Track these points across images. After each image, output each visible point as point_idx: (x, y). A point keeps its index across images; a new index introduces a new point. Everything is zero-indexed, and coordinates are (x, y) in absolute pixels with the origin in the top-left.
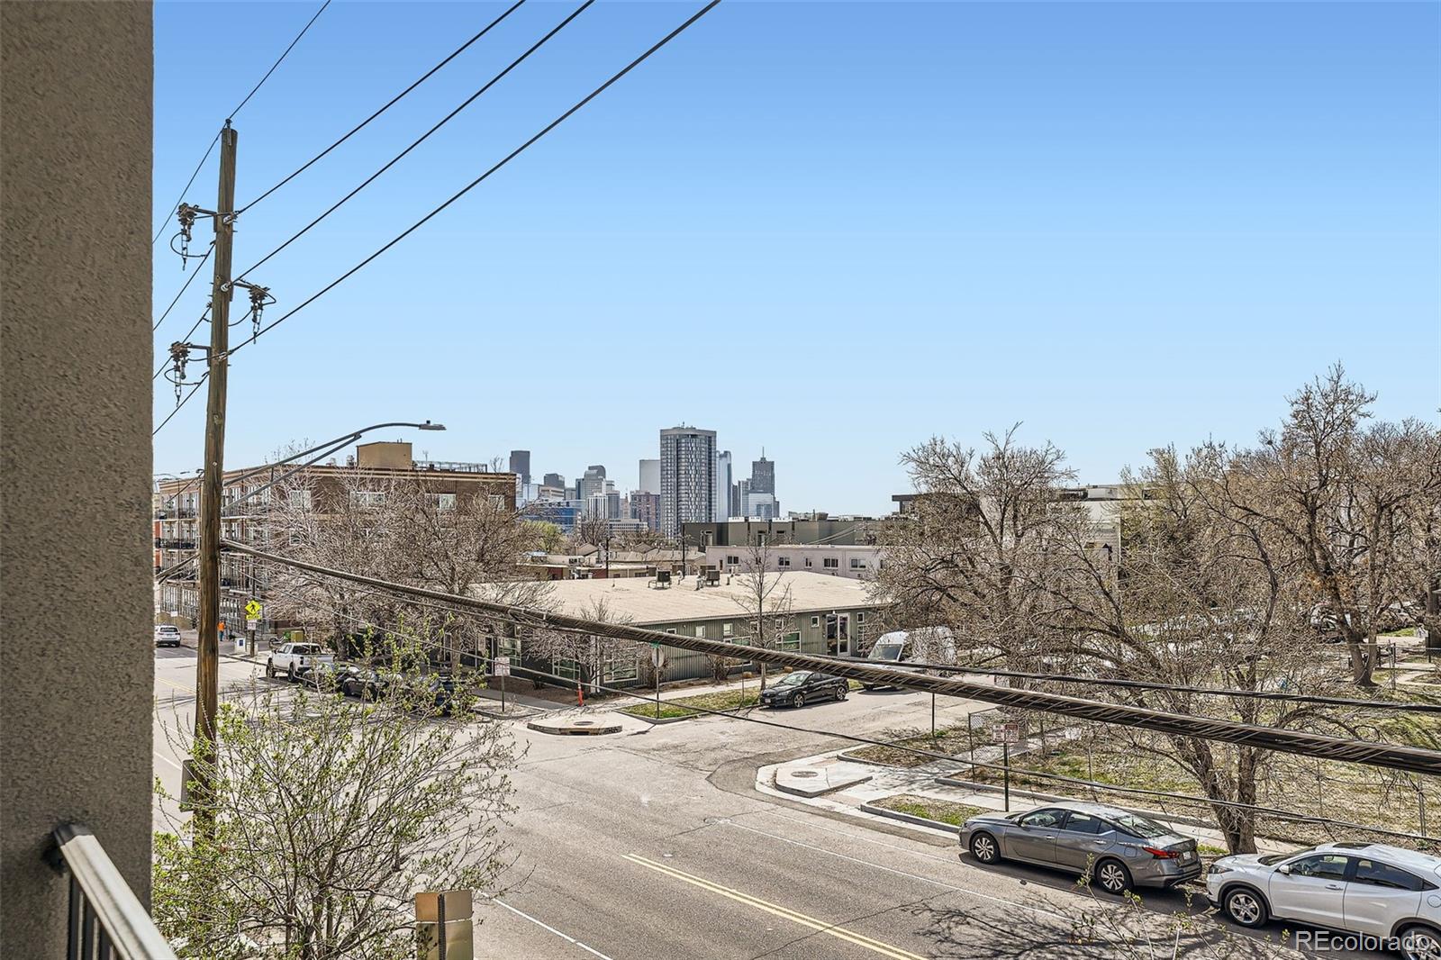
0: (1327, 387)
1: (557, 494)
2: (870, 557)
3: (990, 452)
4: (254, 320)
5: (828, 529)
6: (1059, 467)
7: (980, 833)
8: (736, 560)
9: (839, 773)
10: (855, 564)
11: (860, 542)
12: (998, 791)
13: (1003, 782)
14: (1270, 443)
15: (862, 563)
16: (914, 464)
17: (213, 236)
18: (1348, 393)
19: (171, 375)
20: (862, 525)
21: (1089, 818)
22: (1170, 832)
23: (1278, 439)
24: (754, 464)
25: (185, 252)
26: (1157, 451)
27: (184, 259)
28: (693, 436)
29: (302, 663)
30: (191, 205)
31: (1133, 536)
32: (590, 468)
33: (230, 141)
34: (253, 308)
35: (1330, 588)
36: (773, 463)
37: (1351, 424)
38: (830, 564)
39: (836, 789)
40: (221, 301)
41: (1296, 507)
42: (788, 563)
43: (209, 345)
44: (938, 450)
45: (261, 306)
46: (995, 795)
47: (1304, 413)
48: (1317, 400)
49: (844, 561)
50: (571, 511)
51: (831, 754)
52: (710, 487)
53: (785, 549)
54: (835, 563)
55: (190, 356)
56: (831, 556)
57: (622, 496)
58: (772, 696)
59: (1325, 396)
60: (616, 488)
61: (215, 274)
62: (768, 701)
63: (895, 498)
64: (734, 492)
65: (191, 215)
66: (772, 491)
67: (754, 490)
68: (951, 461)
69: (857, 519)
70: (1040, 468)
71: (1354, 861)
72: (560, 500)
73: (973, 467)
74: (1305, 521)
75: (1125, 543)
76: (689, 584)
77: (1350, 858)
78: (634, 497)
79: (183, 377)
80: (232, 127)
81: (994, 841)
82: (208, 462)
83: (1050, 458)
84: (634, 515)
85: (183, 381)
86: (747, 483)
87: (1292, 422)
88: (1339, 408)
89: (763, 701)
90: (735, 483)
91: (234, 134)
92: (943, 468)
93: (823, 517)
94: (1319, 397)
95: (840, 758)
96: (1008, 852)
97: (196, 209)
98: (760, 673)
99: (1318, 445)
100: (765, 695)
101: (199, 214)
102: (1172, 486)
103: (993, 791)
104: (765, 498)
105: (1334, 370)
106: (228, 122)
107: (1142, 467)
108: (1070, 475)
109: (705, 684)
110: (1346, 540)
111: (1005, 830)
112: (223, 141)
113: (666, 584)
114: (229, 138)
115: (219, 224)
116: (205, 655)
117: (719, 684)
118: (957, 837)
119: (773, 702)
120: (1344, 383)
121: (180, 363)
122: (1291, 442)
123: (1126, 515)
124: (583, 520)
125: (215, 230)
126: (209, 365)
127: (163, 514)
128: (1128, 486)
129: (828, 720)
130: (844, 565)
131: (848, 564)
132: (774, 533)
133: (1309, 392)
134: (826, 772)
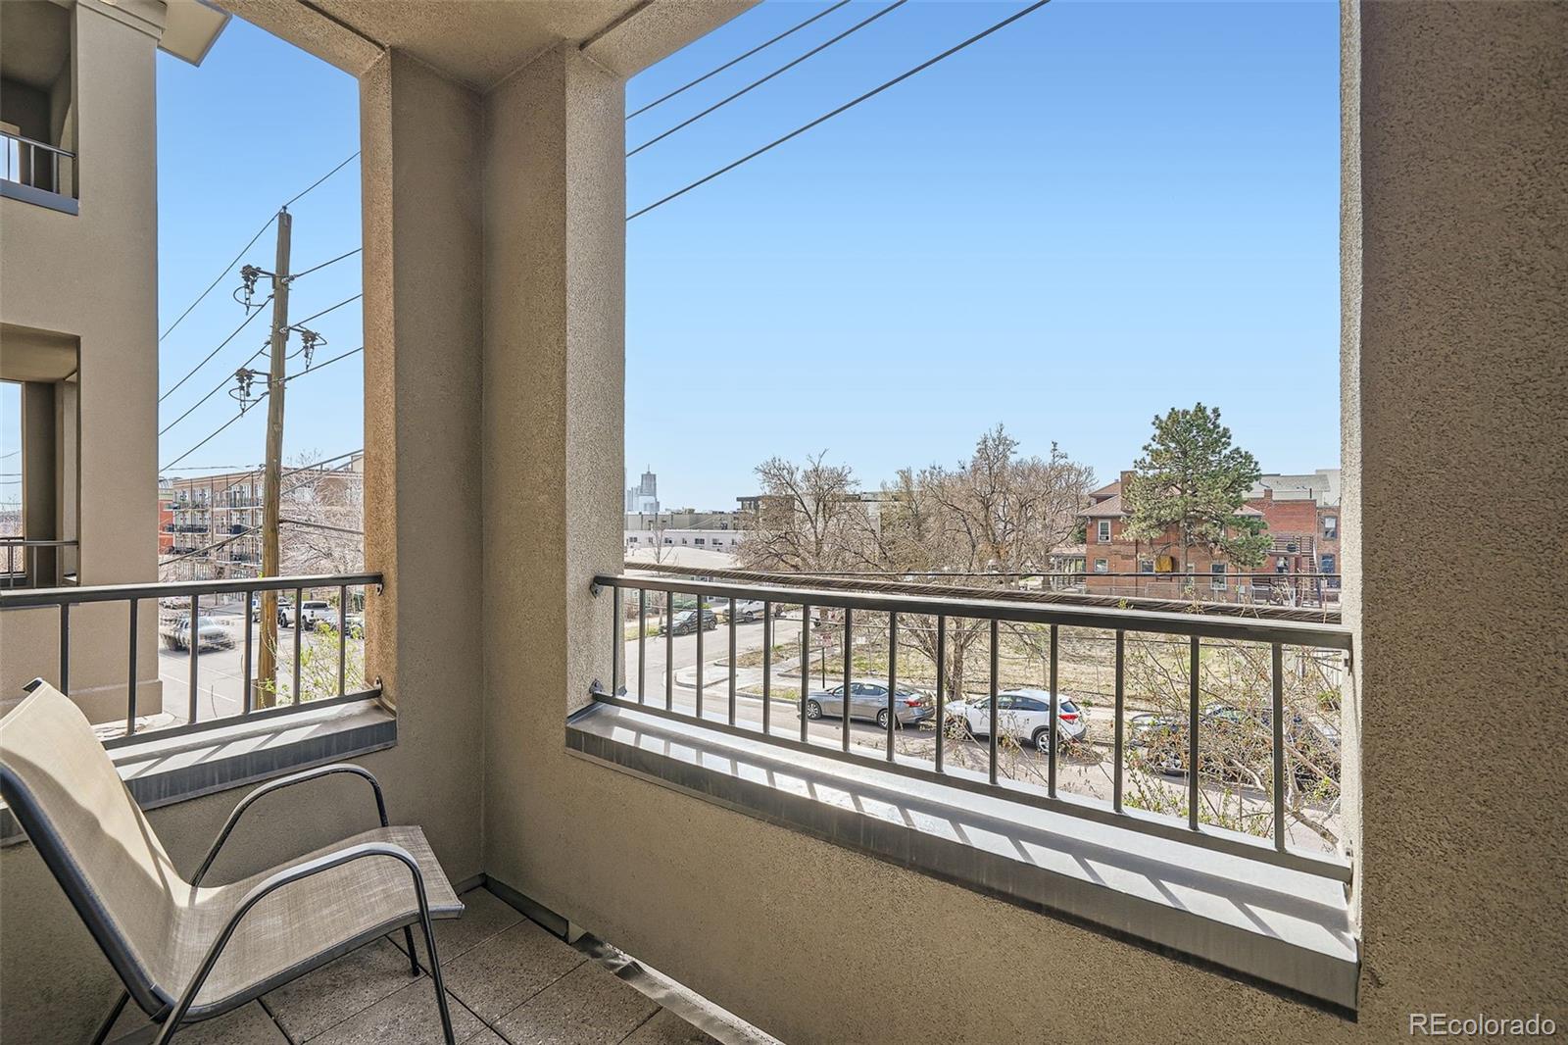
0: (995, 435)
2: (726, 537)
3: (810, 468)
4: (306, 356)
5: (696, 520)
6: (850, 478)
8: (636, 540)
9: (717, 673)
10: (715, 543)
11: (717, 528)
12: (819, 679)
13: (821, 673)
14: (963, 468)
15: (720, 542)
16: (761, 474)
17: (272, 292)
18: (1006, 439)
19: (236, 393)
20: (718, 516)
21: (872, 688)
23: (968, 467)
24: (643, 475)
25: (248, 302)
26: (901, 471)
27: (248, 308)
29: (312, 616)
30: (254, 267)
31: (886, 522)
33: (286, 223)
34: (306, 347)
36: (655, 476)
37: (1006, 457)
38: (699, 542)
39: (716, 683)
40: (279, 338)
41: (979, 505)
42: (671, 542)
43: (269, 372)
44: (777, 465)
45: (312, 346)
47: (983, 450)
48: (990, 443)
49: (709, 542)
53: (668, 533)
54: (702, 541)
55: (254, 379)
56: (700, 537)
59: (994, 440)
61: (274, 320)
63: (738, 499)
65: (254, 274)
66: (655, 496)
67: (643, 493)
68: (785, 471)
69: (715, 513)
70: (840, 479)
71: (1014, 698)
73: (798, 476)
74: (982, 514)
75: (883, 528)
77: (1012, 697)
79: (248, 395)
80: (287, 212)
81: (817, 705)
82: (269, 459)
83: (847, 471)
85: (247, 398)
86: (638, 489)
87: (977, 455)
88: (1001, 448)
89: (662, 631)
91: (289, 218)
92: (779, 477)
93: (691, 511)
94: (991, 442)
95: (716, 665)
96: (826, 712)
97: (258, 269)
98: (658, 613)
99: (990, 468)
101: (261, 275)
102: (910, 493)
103: (816, 679)
104: (651, 499)
105: (999, 426)
106: (285, 208)
107: (893, 482)
108: (856, 483)
110: (1001, 525)
111: (825, 699)
112: (280, 222)
114: (285, 221)
115: (278, 283)
116: (268, 601)
118: (795, 706)
120: (1004, 433)
121: (244, 385)
122: (976, 469)
123: (884, 511)
125: (274, 287)
126: (270, 386)
127: (176, 505)
128: (885, 493)
129: (716, 639)
130: (708, 543)
131: (711, 542)
132: (659, 521)
133: (986, 438)
134: (714, 673)
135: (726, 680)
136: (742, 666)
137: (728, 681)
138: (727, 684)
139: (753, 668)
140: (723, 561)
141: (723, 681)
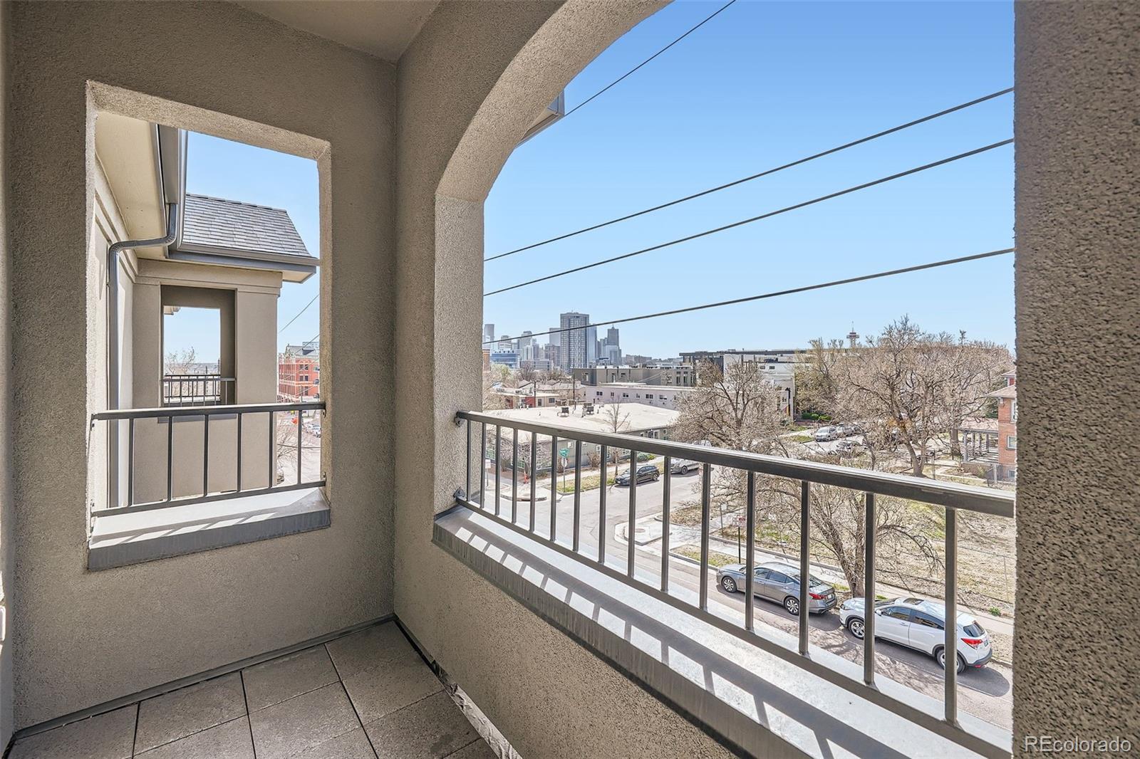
0: (900, 326)
1: (507, 346)
2: (671, 390)
5: (647, 374)
7: (726, 577)
8: (601, 395)
10: (661, 398)
11: (664, 384)
12: (735, 544)
13: (737, 538)
15: (665, 397)
18: (911, 328)
20: (665, 372)
22: (823, 583)
24: (609, 330)
26: (814, 341)
28: (577, 317)
31: (801, 383)
32: (524, 332)
35: (901, 427)
36: (618, 330)
38: (649, 398)
42: (627, 396)
46: (733, 546)
48: (895, 333)
49: (656, 397)
50: (515, 355)
51: (651, 516)
52: (586, 343)
53: (626, 385)
54: (651, 397)
56: (650, 392)
57: (540, 347)
58: (621, 480)
59: (900, 331)
60: (537, 343)
62: (619, 482)
63: (680, 355)
64: (598, 346)
66: (618, 345)
67: (608, 344)
72: (509, 349)
75: (797, 387)
76: (578, 413)
78: (546, 347)
81: (734, 582)
84: (547, 356)
86: (604, 340)
88: (906, 336)
89: (616, 482)
90: (599, 340)
93: (645, 365)
95: (655, 519)
96: (740, 587)
98: (614, 462)
100: (617, 479)
102: (820, 357)
103: (732, 544)
104: (614, 348)
105: (904, 319)
109: (587, 470)
113: (566, 414)
117: (594, 470)
119: (621, 483)
120: (909, 324)
123: (797, 373)
124: (521, 359)
129: (649, 494)
130: (656, 399)
131: (658, 397)
132: (620, 374)
133: (891, 328)
134: (649, 529)
135: (660, 538)
136: (676, 523)
137: (661, 540)
138: (660, 542)
139: (683, 526)
140: (666, 417)
141: (655, 540)
